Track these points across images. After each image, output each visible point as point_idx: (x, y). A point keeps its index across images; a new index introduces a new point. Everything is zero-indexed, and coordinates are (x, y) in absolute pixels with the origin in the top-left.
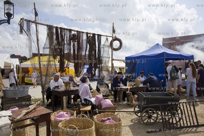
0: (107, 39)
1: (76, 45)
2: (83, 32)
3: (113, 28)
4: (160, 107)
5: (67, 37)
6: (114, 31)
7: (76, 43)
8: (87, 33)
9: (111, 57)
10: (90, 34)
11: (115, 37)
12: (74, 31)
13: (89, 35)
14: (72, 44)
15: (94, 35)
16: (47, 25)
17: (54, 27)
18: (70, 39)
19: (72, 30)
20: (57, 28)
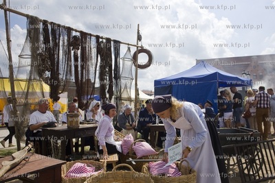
0: (129, 49)
1: (79, 55)
2: (91, 35)
3: (138, 33)
4: (235, 148)
5: (63, 41)
6: (139, 38)
7: (79, 52)
8: (98, 37)
9: (134, 78)
10: (102, 38)
11: (142, 47)
12: (76, 31)
13: (101, 40)
14: (72, 52)
15: (108, 40)
16: (27, 16)
17: (41, 21)
18: (70, 44)
19: (73, 29)
20: (45, 22)
